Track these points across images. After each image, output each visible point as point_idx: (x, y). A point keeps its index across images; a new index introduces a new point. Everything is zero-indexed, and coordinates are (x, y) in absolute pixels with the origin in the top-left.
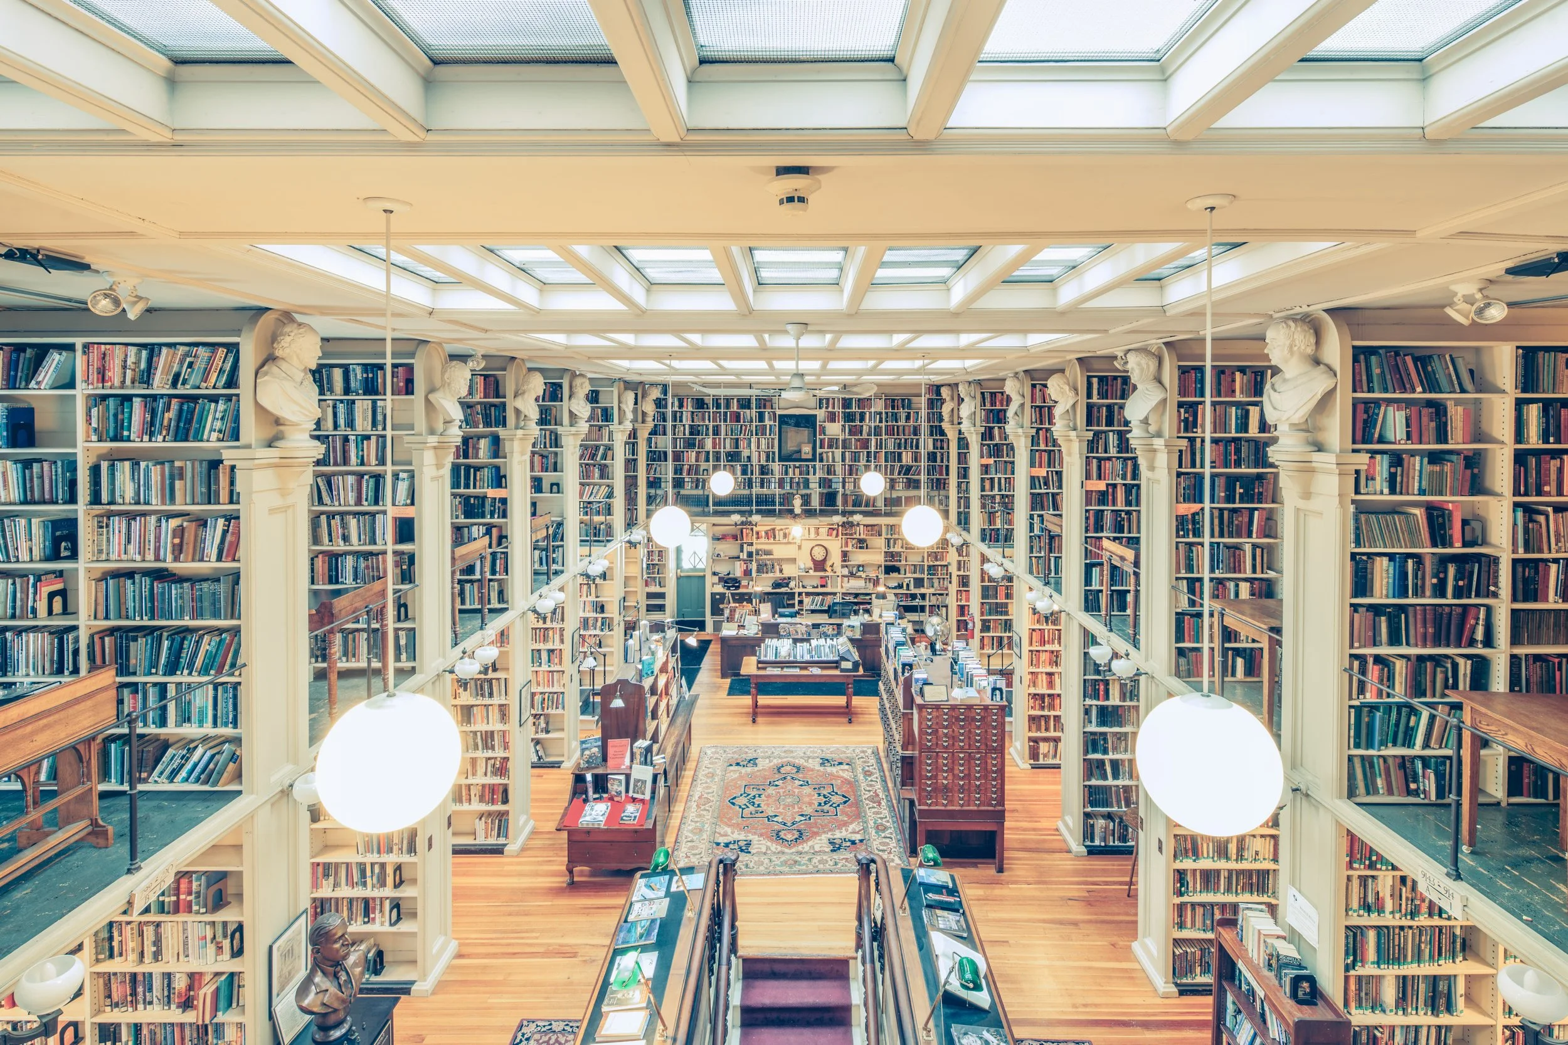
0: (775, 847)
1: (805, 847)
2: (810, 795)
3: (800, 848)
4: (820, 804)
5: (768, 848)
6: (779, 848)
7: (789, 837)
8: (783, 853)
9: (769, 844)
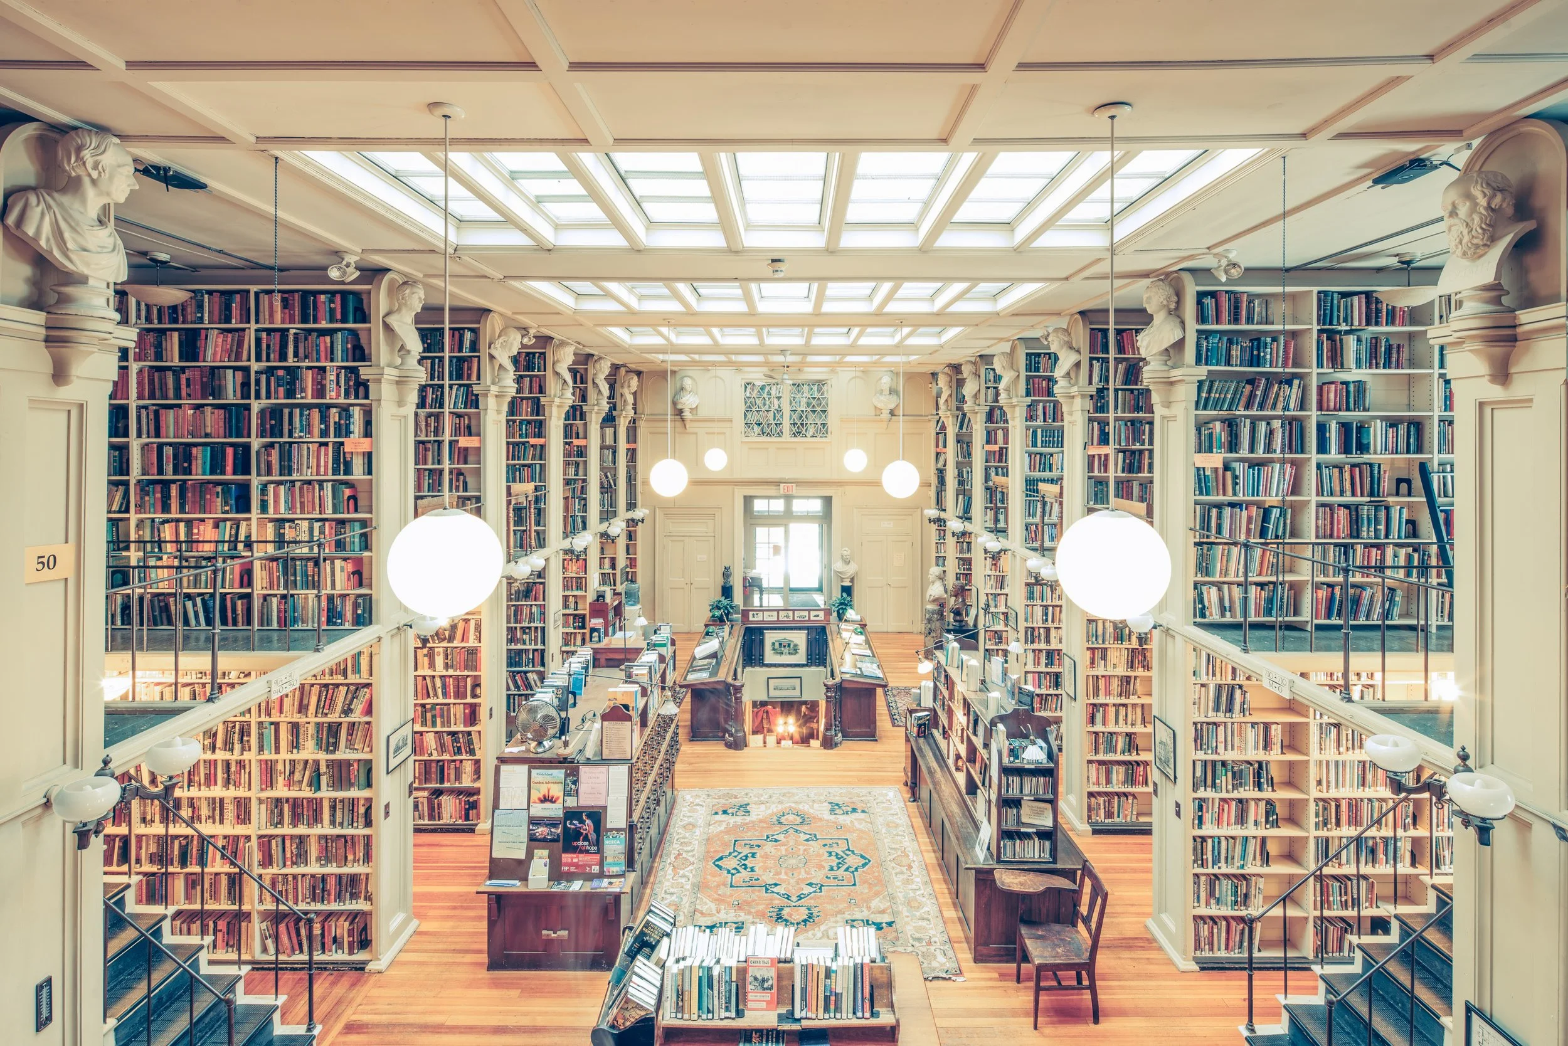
0: (804, 807)
1: (775, 808)
2: (765, 869)
3: (780, 807)
4: (754, 855)
5: (812, 807)
6: (801, 807)
7: (791, 817)
8: (796, 802)
9: (811, 811)
